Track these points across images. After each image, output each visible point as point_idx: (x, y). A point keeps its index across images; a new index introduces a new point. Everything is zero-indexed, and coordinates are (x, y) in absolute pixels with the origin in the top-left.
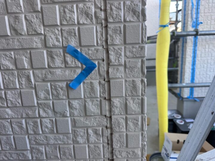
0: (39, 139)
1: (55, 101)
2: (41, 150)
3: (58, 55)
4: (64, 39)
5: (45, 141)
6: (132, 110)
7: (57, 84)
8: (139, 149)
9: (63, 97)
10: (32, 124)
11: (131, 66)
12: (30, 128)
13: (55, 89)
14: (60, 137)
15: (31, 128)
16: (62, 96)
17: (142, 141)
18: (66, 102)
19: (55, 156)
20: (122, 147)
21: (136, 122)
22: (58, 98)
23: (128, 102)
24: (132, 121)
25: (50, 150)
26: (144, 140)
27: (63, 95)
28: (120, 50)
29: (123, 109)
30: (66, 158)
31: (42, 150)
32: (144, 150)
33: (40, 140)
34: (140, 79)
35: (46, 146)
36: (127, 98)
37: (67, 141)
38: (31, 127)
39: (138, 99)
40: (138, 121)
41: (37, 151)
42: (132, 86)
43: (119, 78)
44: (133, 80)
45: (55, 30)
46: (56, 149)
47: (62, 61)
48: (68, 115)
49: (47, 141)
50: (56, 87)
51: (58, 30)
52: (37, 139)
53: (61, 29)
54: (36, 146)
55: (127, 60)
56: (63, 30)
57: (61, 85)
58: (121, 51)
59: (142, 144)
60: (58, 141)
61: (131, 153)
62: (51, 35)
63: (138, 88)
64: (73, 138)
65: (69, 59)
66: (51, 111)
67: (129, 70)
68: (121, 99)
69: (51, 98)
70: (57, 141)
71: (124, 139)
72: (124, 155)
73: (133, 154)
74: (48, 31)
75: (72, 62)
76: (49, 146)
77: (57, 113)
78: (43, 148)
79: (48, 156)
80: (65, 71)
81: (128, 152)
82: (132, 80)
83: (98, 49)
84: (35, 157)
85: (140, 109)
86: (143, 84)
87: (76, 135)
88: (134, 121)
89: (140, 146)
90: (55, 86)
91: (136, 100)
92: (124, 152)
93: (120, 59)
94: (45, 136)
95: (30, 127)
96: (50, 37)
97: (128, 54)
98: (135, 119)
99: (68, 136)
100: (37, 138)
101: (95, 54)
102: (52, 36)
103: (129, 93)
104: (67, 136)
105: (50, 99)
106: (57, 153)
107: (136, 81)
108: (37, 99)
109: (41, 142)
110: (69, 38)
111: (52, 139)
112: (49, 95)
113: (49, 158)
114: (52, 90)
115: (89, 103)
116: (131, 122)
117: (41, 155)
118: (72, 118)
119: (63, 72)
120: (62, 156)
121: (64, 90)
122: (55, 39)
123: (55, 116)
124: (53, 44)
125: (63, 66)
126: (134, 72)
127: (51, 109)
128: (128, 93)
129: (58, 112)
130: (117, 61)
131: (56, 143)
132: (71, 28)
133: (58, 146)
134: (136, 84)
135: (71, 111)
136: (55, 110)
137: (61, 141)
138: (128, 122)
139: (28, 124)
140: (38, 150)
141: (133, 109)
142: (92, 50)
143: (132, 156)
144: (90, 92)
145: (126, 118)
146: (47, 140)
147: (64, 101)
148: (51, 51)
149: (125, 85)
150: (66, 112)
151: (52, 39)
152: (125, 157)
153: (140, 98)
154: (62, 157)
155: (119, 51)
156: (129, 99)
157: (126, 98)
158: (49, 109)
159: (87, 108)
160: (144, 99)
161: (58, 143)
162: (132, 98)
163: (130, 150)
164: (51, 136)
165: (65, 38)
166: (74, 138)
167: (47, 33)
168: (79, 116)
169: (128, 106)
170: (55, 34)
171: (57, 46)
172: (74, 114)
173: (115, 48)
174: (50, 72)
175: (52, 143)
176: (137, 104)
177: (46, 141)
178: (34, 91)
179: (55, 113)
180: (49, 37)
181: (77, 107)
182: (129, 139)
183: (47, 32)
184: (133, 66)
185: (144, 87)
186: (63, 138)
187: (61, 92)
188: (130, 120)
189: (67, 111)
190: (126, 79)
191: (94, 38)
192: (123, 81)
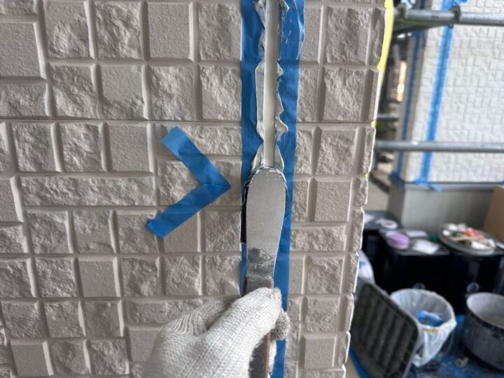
0: (52, 189)
2: (59, 223)
5: (70, 194)
6: (339, 106)
8: (344, 227)
9: (130, 52)
10: (31, 139)
12: (24, 154)
13: (106, 24)
14: (118, 184)
15: (27, 152)
17: (354, 205)
18: (139, 70)
19: (100, 243)
20: (299, 219)
21: (346, 146)
23: (328, 82)
24: (334, 141)
25: (87, 226)
26: (361, 200)
27: (131, 46)
30: (133, 251)
31: (63, 224)
32: (356, 229)
33: (56, 191)
35: (74, 212)
36: (327, 68)
37: (141, 199)
38: (27, 149)
39: (357, 73)
40: (352, 143)
41: (48, 227)
46: (106, 223)
48: (146, 115)
49: (79, 195)
50: (110, 15)
52: (46, 189)
54: (44, 213)
59: (353, 213)
60: (112, 198)
61: (321, 236)
63: (361, 38)
64: (158, 190)
66: (91, 96)
69: (92, 54)
70: (109, 197)
71: (305, 197)
72: (303, 244)
73: (327, 240)
76: (84, 212)
77: (109, 105)
78: (63, 218)
79: (81, 243)
81: (312, 233)
84: (39, 245)
85: (361, 104)
87: (168, 180)
88: (338, 143)
89: (348, 220)
91: (353, 79)
92: (304, 232)
94: (70, 179)
95: (24, 150)
98: (341, 137)
99: (143, 182)
100: (48, 187)
103: (333, 51)
104: (141, 183)
106: (108, 234)
108: (47, 56)
109: (60, 198)
111: (93, 191)
112: (86, 42)
113: (83, 250)
114: (97, 25)
115: (211, 79)
116: (331, 144)
117: (59, 241)
120: (121, 243)
123: (103, 117)
127: (91, 90)
128: (331, 52)
131: (105, 202)
133: (111, 212)
134: (359, 23)
135: (154, 102)
137: (120, 197)
138: (323, 145)
139: (19, 141)
140: (51, 225)
143: (323, 245)
144: (217, 42)
146: (76, 193)
149: (326, 26)
150: (139, 102)
152: (303, 249)
153: (365, 71)
154: (123, 249)
157: (324, 69)
158: (85, 89)
159: (204, 93)
160: (375, 76)
161: (110, 204)
162: (340, 70)
163: (320, 229)
164: (90, 180)
166: (162, 190)
168: (180, 119)
175: (93, 204)
176: (355, 89)
177: (74, 194)
178: (35, 25)
179: (105, 107)
181: (174, 91)
182: (319, 196)
186: (127, 188)
187: (126, 36)
188: (329, 140)
189: (143, 102)
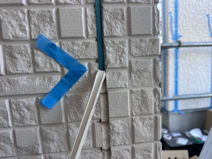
1: (17, 130)
3: (22, 53)
4: (33, 26)
7: (20, 102)
9: (31, 122)
11: (139, 69)
16: (29, 120)
18: (36, 130)
21: (148, 154)
22: (23, 124)
28: (122, 44)
29: (129, 135)
34: (152, 89)
36: (133, 118)
39: (149, 118)
40: (151, 152)
42: (140, 100)
43: (121, 88)
44: (142, 91)
45: (17, 12)
47: (29, 63)
51: (23, 12)
53: (29, 12)
55: (133, 60)
56: (32, 13)
57: (28, 103)
58: (123, 46)
62: (10, 21)
65: (41, 58)
67: (136, 76)
68: (125, 120)
74: (6, 13)
75: (46, 64)
80: (33, 80)
82: (140, 91)
83: (89, 43)
86: (157, 96)
90: (17, 105)
93: (122, 59)
96: (10, 22)
97: (134, 51)
101: (83, 50)
102: (12, 22)
105: (9, 127)
107: (147, 91)
110: (41, 26)
114: (13, 111)
116: (140, 154)
118: (47, 155)
119: (30, 80)
121: (33, 111)
122: (18, 27)
124: (14, 34)
125: (31, 70)
126: (144, 78)
128: (135, 110)
129: (24, 147)
130: (118, 62)
132: (45, 9)
134: (147, 96)
135: (44, 145)
136: (18, 144)
141: (143, 134)
142: (78, 45)
145: (133, 149)
147: (33, 129)
148: (11, 46)
149: (131, 98)
150: (37, 146)
151: (12, 26)
155: (122, 46)
156: (137, 119)
157: (132, 119)
162: (140, 118)
165: (35, 25)
167: (4, 17)
169: (135, 131)
170: (18, 19)
171: (21, 38)
172: (49, 149)
173: (115, 42)
174: (9, 82)
180: (7, 23)
183: (4, 15)
184: (143, 69)
185: (158, 100)
189: (39, 146)
190: (132, 89)
191: (82, 26)
192: (127, 93)
